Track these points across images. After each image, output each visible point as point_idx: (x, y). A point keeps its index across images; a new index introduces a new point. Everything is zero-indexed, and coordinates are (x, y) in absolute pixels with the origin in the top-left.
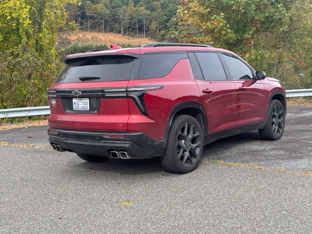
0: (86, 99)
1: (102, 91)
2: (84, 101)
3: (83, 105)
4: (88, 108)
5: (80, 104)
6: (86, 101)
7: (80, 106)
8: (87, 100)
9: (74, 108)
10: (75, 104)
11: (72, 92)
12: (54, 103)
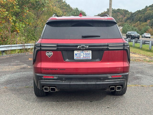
0: (89, 51)
1: (108, 46)
2: (87, 53)
3: (85, 56)
4: (91, 57)
6: (88, 53)
7: (82, 57)
9: (75, 57)
10: (76, 55)
11: (79, 46)
12: (49, 54)
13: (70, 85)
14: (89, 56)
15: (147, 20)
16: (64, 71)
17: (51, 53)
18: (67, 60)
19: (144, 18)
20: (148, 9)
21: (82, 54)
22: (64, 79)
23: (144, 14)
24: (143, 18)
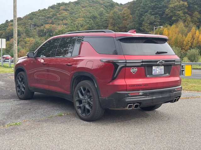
1: (175, 61)
2: (161, 68)
3: (160, 71)
4: (163, 72)
5: (158, 70)
7: (158, 72)
8: (163, 67)
9: (153, 73)
10: (154, 70)
11: (158, 62)
12: (134, 70)
13: (152, 99)
14: (162, 71)
15: (10, 38)
16: (147, 87)
17: (135, 70)
18: (148, 76)
19: (6, 35)
20: (10, 24)
21: (158, 69)
22: (148, 94)
23: (5, 30)
24: (4, 35)
